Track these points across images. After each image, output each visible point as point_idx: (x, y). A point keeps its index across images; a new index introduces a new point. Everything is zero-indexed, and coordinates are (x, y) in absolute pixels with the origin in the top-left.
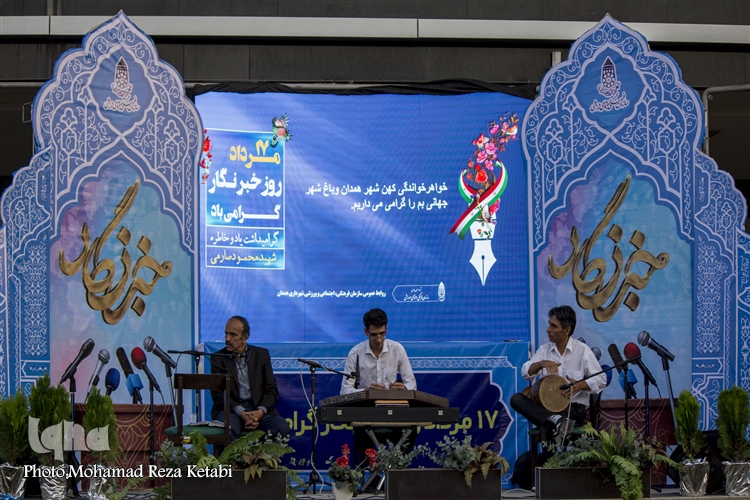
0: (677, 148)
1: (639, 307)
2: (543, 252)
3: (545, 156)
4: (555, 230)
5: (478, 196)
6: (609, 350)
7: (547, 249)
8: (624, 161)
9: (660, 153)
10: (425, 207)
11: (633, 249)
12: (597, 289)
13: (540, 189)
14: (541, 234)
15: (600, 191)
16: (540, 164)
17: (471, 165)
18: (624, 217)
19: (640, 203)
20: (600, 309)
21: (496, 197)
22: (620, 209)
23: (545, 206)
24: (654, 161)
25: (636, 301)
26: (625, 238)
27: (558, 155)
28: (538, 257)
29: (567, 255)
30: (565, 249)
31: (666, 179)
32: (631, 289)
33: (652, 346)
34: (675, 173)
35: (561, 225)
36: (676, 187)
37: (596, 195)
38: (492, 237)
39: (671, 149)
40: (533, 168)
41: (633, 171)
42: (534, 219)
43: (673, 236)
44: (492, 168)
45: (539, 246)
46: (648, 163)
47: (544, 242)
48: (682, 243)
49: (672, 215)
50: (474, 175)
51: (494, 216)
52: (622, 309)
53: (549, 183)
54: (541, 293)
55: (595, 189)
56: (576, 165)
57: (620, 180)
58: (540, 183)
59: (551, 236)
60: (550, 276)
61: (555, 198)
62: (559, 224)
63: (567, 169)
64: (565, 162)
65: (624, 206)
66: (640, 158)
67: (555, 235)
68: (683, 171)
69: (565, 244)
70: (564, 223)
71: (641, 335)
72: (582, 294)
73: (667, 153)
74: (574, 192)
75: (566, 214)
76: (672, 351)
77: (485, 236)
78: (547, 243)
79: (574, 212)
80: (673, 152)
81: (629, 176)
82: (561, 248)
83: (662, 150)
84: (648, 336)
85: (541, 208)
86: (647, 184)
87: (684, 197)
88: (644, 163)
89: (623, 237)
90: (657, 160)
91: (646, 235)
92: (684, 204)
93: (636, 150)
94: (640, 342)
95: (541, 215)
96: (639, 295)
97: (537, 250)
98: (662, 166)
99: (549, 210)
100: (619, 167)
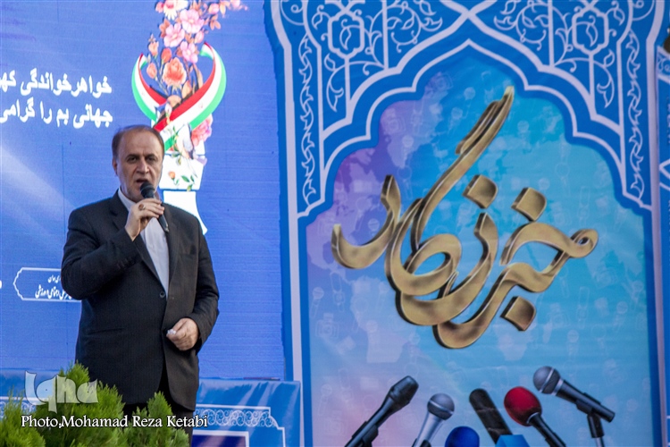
0: (612, 45)
1: (533, 325)
2: (320, 219)
3: (324, 44)
4: (348, 182)
5: (168, 109)
6: (472, 400)
7: (330, 214)
8: (498, 63)
9: (576, 53)
10: (71, 120)
11: (520, 220)
12: (442, 289)
13: (314, 105)
14: (316, 184)
15: (446, 113)
16: (313, 58)
17: (154, 48)
18: (499, 162)
19: (533, 139)
20: (449, 325)
21: (204, 113)
22: (491, 148)
23: (324, 134)
24: (566, 67)
25: (529, 312)
26: (501, 200)
27: (354, 43)
28: (309, 229)
29: (374, 226)
30: (369, 215)
31: (590, 100)
32: (516, 291)
33: (563, 394)
34: (609, 90)
35: (361, 171)
36: (612, 113)
37: (437, 120)
38: (197, 186)
39: (600, 47)
40: (297, 64)
41: (518, 83)
42: (300, 157)
43: (606, 200)
44: (195, 59)
45: (310, 207)
46: (551, 69)
47: (322, 200)
48: (625, 214)
49: (603, 165)
50: (159, 67)
51: (200, 149)
52: (497, 328)
53: (332, 95)
54: (317, 294)
55: (435, 110)
56: (393, 63)
57: (490, 97)
58: (314, 91)
59: (339, 190)
60: (335, 264)
61: (348, 120)
62: (355, 169)
63: (374, 70)
64: (370, 58)
65: (499, 143)
66: (534, 59)
67: (347, 189)
68: (627, 86)
69: (369, 205)
70: (366, 169)
71: (542, 375)
72: (409, 298)
73: (591, 54)
74: (390, 113)
75: (372, 151)
76: (608, 403)
77: (184, 185)
78: (330, 201)
79: (390, 149)
80: (604, 52)
81: (510, 90)
82: (360, 213)
83: (582, 47)
84: (556, 376)
85: (315, 137)
86: (548, 108)
87: (628, 132)
88: (541, 68)
89: (498, 198)
90: (571, 65)
91: (548, 197)
92: (629, 147)
93: (526, 44)
94: (538, 385)
95: (315, 151)
96: (533, 303)
97: (306, 213)
98: (582, 74)
99: (332, 142)
100: (487, 72)
